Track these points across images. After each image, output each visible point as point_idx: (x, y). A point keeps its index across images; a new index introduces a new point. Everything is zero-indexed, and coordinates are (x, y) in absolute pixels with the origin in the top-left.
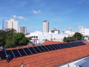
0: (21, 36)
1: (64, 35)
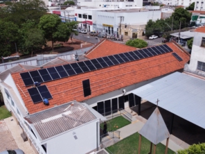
1: (151, 12)
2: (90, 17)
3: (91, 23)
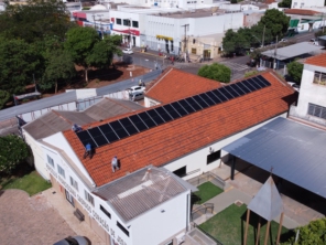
0: (90, 41)
1: (229, 15)
2: (136, 24)
3: (137, 33)
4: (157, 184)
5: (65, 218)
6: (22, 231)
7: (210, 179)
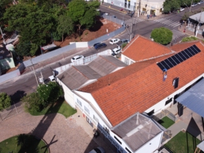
4: (145, 127)
5: (89, 133)
6: (68, 141)
7: (167, 115)
